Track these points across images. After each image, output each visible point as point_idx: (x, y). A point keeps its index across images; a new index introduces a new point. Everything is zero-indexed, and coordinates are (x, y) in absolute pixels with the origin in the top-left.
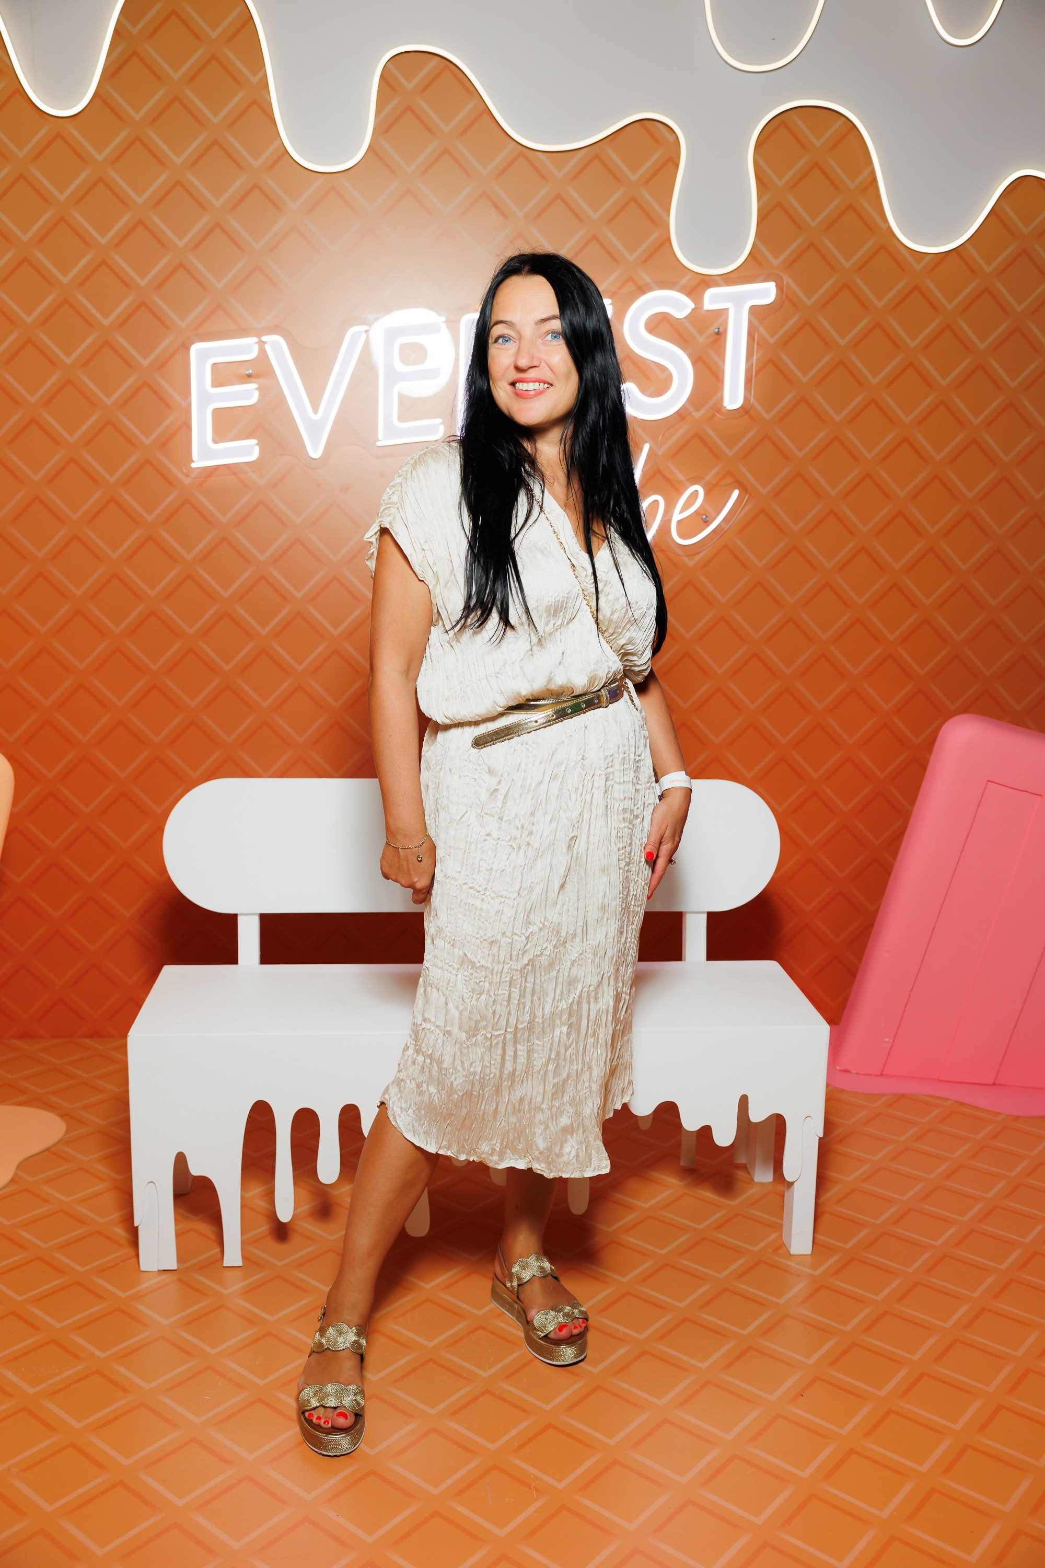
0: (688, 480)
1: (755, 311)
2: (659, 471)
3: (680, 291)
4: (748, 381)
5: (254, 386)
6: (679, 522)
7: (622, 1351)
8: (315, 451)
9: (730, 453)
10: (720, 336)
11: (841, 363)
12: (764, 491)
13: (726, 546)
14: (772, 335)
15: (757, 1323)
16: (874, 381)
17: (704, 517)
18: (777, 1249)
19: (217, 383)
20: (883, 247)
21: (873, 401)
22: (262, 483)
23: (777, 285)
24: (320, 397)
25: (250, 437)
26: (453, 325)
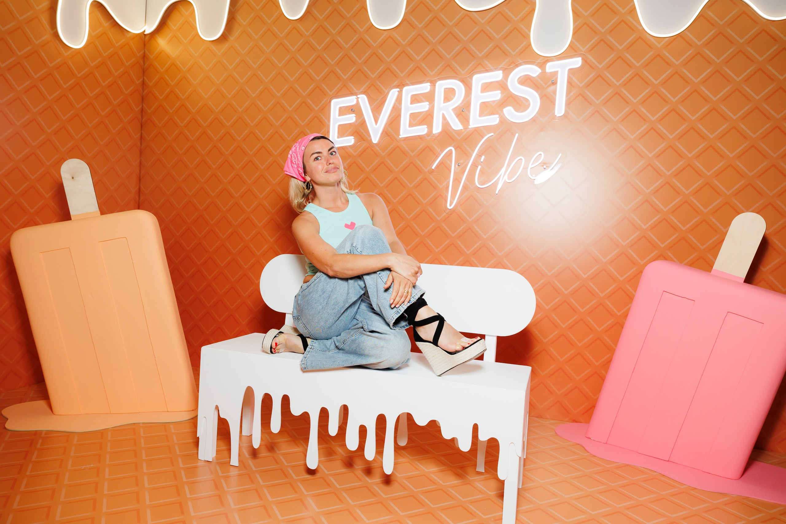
0: (537, 149)
1: (571, 71)
2: (523, 146)
3: (536, 65)
4: (568, 103)
5: (354, 115)
6: (531, 168)
8: (375, 140)
10: (554, 83)
11: (617, 93)
14: (581, 84)
16: (635, 101)
17: (544, 167)
19: (340, 115)
20: (640, 38)
21: (634, 111)
22: (355, 154)
23: (582, 59)
24: (378, 119)
25: (352, 136)
26: (433, 86)
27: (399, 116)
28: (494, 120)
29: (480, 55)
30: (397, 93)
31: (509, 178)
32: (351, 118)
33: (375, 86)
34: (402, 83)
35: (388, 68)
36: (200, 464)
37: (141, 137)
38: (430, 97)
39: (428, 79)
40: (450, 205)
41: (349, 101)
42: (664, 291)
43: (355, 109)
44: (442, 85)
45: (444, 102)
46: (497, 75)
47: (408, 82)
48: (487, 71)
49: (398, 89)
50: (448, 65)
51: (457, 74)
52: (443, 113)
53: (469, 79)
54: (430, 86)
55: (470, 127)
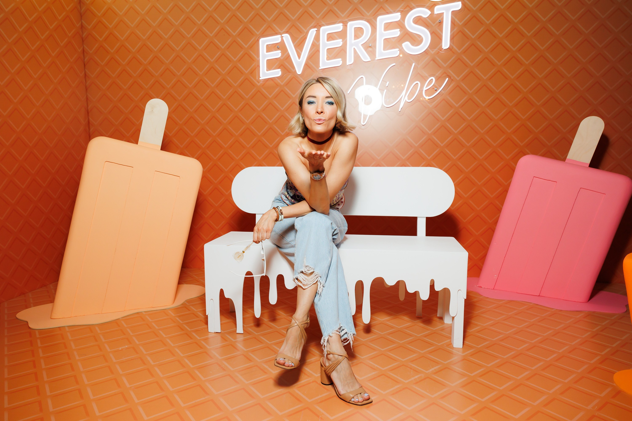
0: (429, 75)
1: (453, 13)
2: (419, 73)
3: (426, 8)
4: (452, 38)
5: (280, 51)
6: (425, 90)
7: (374, 373)
8: (299, 71)
9: (445, 66)
10: (441, 23)
11: (488, 30)
12: (458, 79)
13: (444, 99)
14: (461, 23)
15: (433, 369)
16: (501, 36)
17: (435, 89)
18: (449, 345)
19: (267, 52)
21: (500, 43)
22: (282, 84)
23: (462, 3)
24: (301, 54)
25: (278, 68)
26: (345, 26)
27: (318, 51)
28: (395, 53)
30: (315, 32)
31: (409, 99)
32: (277, 54)
33: (295, 27)
34: (318, 24)
35: (306, 11)
36: (210, 336)
37: (85, 75)
38: (342, 35)
39: (339, 21)
40: (364, 122)
41: (275, 39)
42: (534, 177)
43: (281, 46)
44: (353, 25)
45: (355, 39)
46: (396, 17)
47: (323, 23)
48: (388, 13)
49: (316, 29)
50: (356, 9)
51: (363, 16)
52: (354, 48)
53: (374, 20)
54: (342, 26)
55: (376, 59)
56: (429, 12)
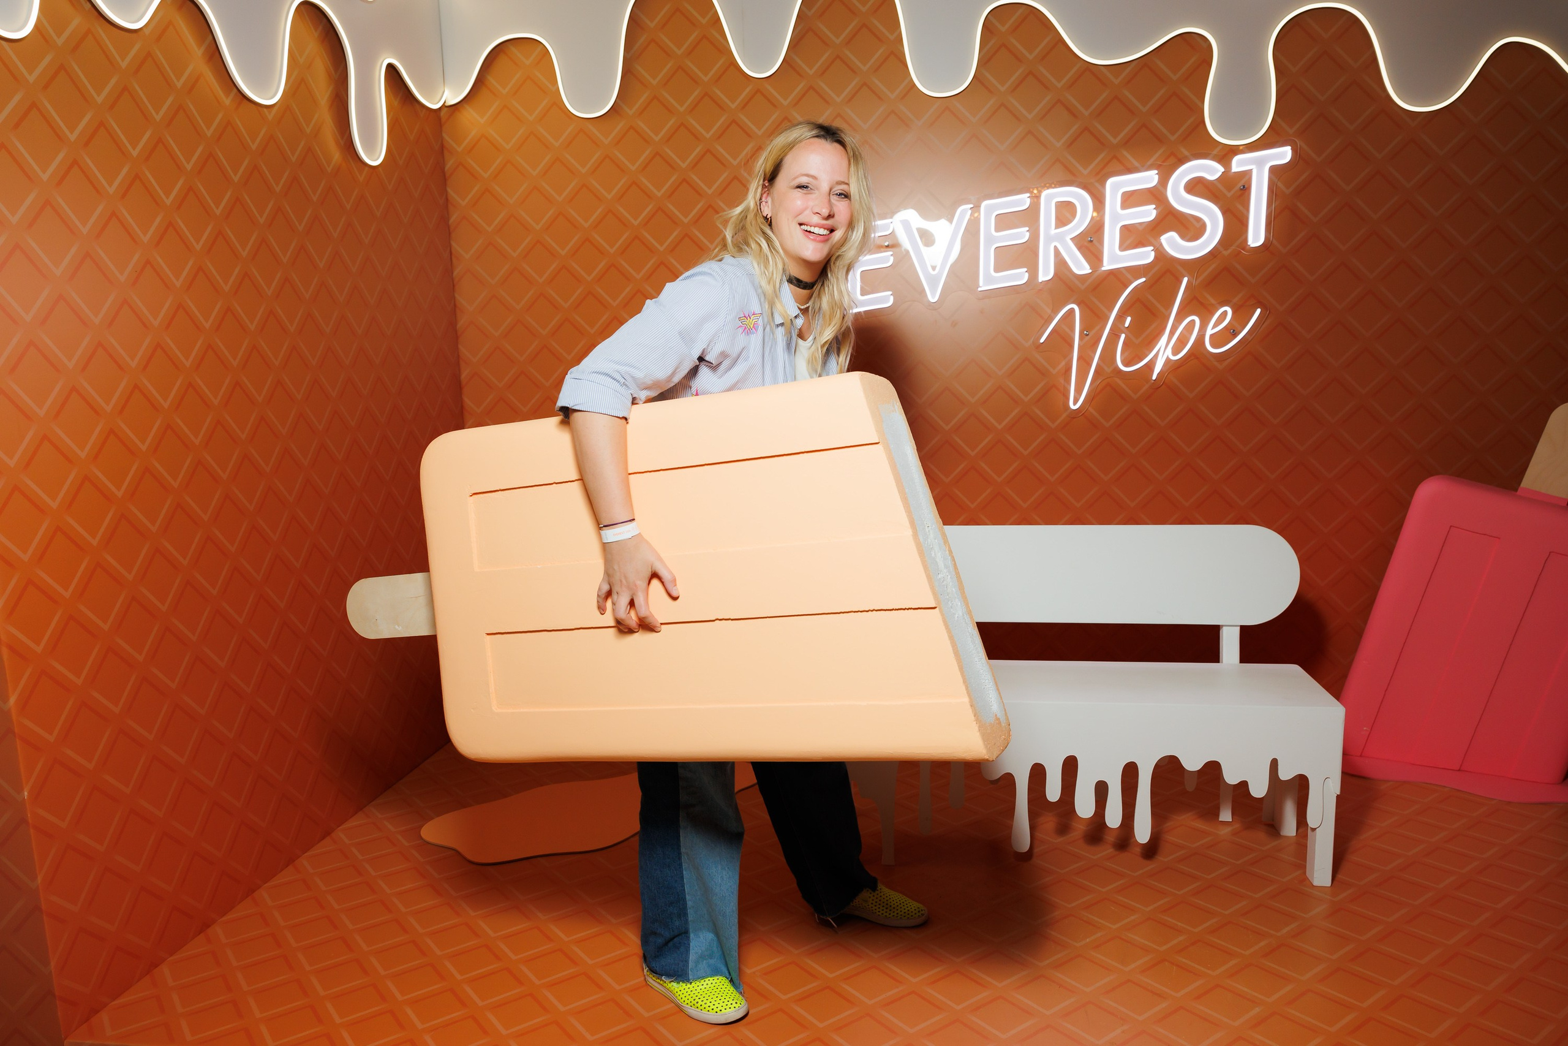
0: (1218, 303)
1: (1274, 170)
2: (1195, 298)
3: (1213, 159)
4: (1271, 222)
5: (891, 253)
6: (1211, 336)
8: (933, 297)
9: (1253, 281)
10: (1246, 190)
11: (1347, 204)
12: (1282, 309)
13: (1249, 354)
14: (1288, 189)
16: (1375, 217)
17: (1231, 332)
18: (1302, 883)
20: (1383, 112)
21: (1374, 233)
23: (1292, 148)
25: (888, 290)
26: (1036, 199)
28: (1144, 255)
29: (1115, 141)
30: (970, 212)
31: (1175, 352)
32: (886, 259)
34: (974, 195)
38: (1030, 217)
39: (1021, 187)
40: (1075, 403)
42: (1451, 526)
44: (1052, 196)
45: (1057, 227)
46: (1148, 178)
47: (988, 191)
48: (1130, 170)
49: (971, 206)
50: (1058, 160)
51: (1074, 175)
52: (1055, 246)
53: (1097, 185)
54: (1029, 199)
55: (1103, 269)
56: (1220, 169)
